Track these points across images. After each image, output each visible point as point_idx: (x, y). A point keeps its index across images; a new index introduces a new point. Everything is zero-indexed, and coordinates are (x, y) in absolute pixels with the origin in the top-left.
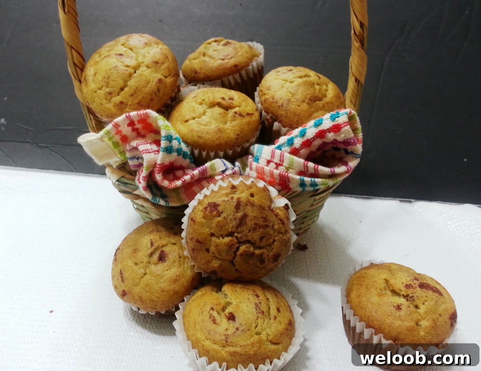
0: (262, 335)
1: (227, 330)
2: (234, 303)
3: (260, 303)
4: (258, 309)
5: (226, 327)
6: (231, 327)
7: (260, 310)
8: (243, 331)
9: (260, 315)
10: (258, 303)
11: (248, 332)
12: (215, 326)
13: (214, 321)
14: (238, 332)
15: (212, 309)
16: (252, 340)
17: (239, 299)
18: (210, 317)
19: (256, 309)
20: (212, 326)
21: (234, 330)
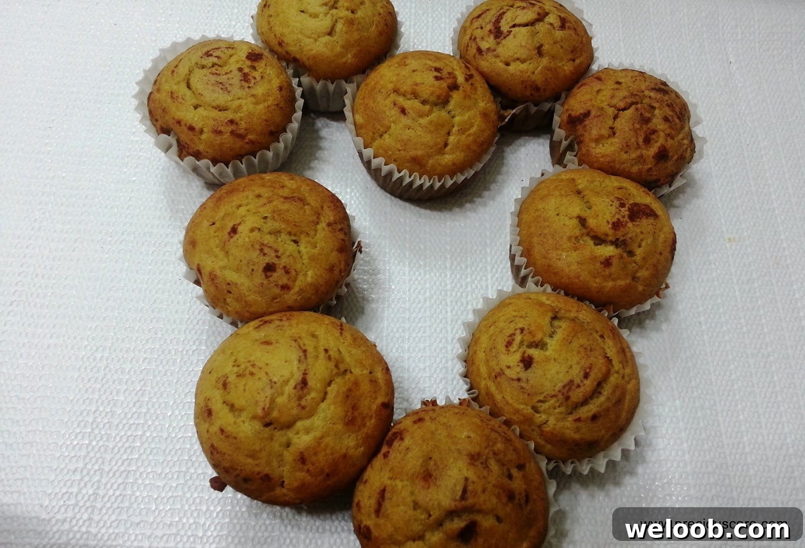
0: (539, 415)
1: (509, 367)
2: (548, 353)
3: (579, 386)
4: (567, 388)
5: (511, 364)
6: (516, 370)
7: (568, 392)
8: (522, 388)
9: (560, 396)
10: (576, 382)
11: (526, 396)
12: (504, 349)
13: (509, 344)
14: (515, 384)
15: (522, 330)
16: (522, 407)
17: (560, 355)
18: (510, 336)
19: (564, 387)
20: (501, 347)
21: (515, 377)
